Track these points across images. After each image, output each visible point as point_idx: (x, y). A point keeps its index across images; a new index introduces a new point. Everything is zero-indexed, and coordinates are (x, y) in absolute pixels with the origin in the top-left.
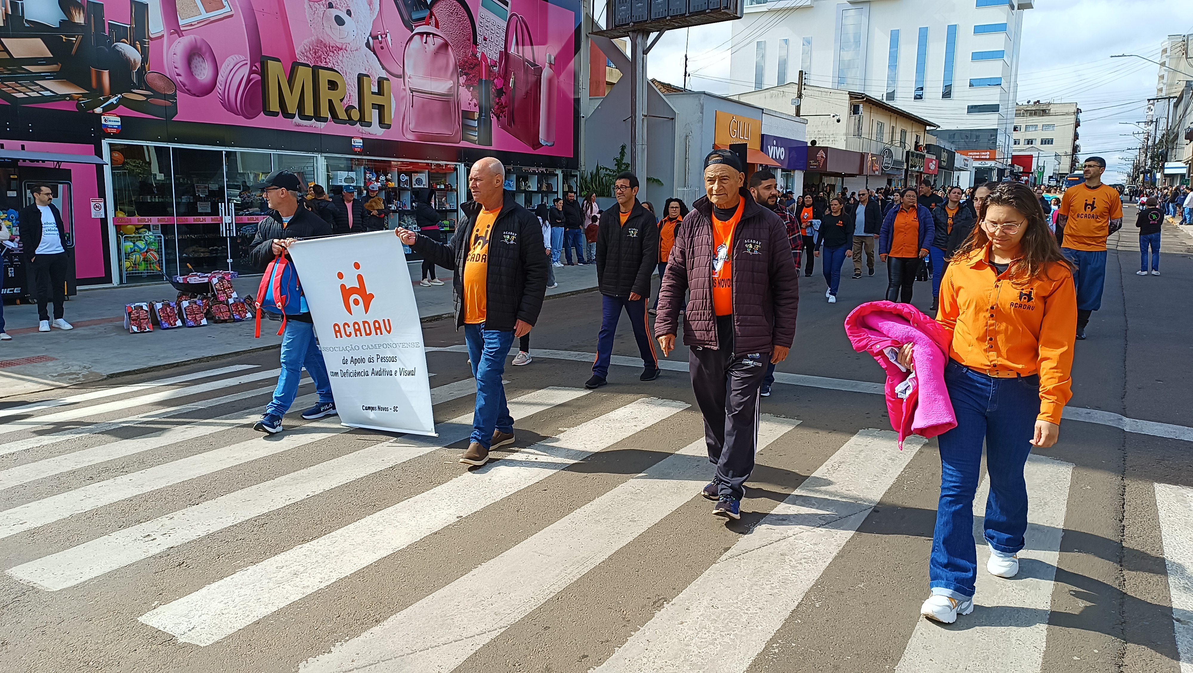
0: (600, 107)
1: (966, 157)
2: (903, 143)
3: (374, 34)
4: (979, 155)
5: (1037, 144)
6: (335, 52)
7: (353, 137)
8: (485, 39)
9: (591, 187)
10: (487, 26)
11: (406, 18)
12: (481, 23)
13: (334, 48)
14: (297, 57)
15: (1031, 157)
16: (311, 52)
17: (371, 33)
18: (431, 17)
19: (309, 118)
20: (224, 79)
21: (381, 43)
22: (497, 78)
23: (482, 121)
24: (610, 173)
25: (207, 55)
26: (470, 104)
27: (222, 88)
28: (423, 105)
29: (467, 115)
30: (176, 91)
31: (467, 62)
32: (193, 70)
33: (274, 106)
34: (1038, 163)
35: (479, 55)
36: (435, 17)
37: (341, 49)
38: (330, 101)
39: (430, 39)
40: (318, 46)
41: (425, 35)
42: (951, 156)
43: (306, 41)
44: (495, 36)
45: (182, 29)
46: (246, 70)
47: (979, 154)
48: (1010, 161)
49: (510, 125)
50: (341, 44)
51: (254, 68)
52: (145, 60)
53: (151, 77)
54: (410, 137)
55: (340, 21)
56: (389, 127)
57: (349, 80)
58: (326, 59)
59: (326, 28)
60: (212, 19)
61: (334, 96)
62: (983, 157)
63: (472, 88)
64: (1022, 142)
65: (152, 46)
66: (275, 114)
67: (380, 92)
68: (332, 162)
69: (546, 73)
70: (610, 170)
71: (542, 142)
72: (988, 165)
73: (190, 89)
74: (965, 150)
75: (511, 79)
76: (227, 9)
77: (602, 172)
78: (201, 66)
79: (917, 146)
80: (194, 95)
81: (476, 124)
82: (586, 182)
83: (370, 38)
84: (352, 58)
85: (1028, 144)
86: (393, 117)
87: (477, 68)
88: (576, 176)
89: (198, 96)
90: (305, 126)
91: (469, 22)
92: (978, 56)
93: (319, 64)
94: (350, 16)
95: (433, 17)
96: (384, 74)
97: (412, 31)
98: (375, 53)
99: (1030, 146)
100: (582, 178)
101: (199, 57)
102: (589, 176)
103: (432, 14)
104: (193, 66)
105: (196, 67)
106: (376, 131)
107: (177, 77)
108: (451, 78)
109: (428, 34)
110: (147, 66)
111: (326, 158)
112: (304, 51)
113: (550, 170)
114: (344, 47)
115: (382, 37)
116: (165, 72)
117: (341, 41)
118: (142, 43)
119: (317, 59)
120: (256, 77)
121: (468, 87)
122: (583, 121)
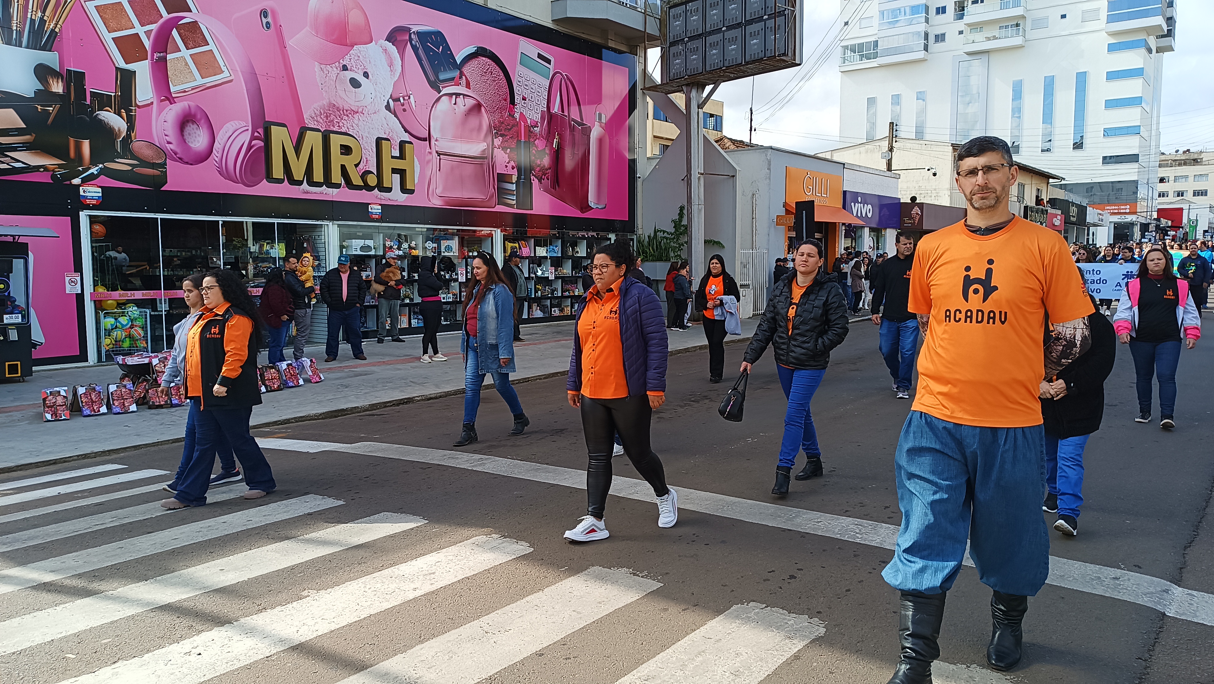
0: (657, 167)
1: (1100, 212)
2: (1021, 198)
3: (394, 96)
4: (1118, 209)
5: (1189, 196)
6: (350, 115)
7: (370, 204)
8: (524, 99)
9: (648, 250)
10: (527, 85)
11: (432, 78)
12: (519, 82)
13: (349, 112)
14: (306, 121)
15: (1181, 209)
16: (322, 116)
17: (391, 95)
18: (461, 78)
19: (319, 185)
20: (221, 147)
21: (403, 105)
22: (539, 139)
23: (521, 184)
24: (668, 236)
25: (202, 121)
26: (506, 166)
27: (219, 155)
28: (452, 168)
29: (503, 178)
30: (166, 159)
31: (503, 123)
32: (186, 137)
33: (278, 171)
34: (1188, 216)
35: (517, 116)
36: (466, 77)
37: (357, 112)
38: (343, 167)
39: (460, 100)
40: (330, 110)
41: (454, 97)
42: (1082, 211)
43: (316, 105)
44: (536, 95)
45: (174, 95)
46: (247, 137)
47: (1117, 207)
48: (1155, 215)
49: (554, 188)
50: (357, 108)
51: (256, 134)
52: (131, 127)
53: (137, 146)
54: (436, 203)
55: (355, 83)
56: (411, 192)
57: (366, 145)
58: (339, 123)
59: (339, 91)
60: (208, 85)
61: (349, 161)
62: (1122, 211)
63: (509, 150)
64: (1171, 194)
65: (138, 114)
66: (279, 181)
67: (402, 156)
68: (345, 230)
69: (596, 132)
70: (668, 233)
71: (592, 204)
72: (1129, 220)
73: (182, 157)
74: (1100, 205)
75: (555, 140)
76: (226, 74)
77: (660, 234)
78: (195, 133)
79: (1039, 201)
80: (187, 163)
81: (514, 187)
82: (643, 246)
83: (391, 101)
84: (370, 122)
85: (1178, 196)
86: (416, 181)
87: (515, 128)
88: (633, 240)
89: (191, 164)
90: (315, 193)
91: (505, 81)
92: (1111, 104)
93: (332, 128)
94: (368, 78)
95: (464, 77)
96: (406, 137)
97: (439, 92)
98: (396, 116)
99: (1181, 198)
100: (639, 241)
101: (193, 124)
102: (647, 239)
103: (462, 74)
104: (186, 134)
105: (189, 134)
106: (397, 197)
107: (167, 145)
108: (484, 140)
109: (457, 95)
110: (133, 135)
111: (339, 226)
112: (313, 115)
113: (602, 234)
114: (360, 110)
115: (404, 99)
116: (155, 142)
117: (357, 104)
118: (128, 111)
119: (329, 124)
120: (259, 143)
121: (504, 149)
122: (639, 183)
